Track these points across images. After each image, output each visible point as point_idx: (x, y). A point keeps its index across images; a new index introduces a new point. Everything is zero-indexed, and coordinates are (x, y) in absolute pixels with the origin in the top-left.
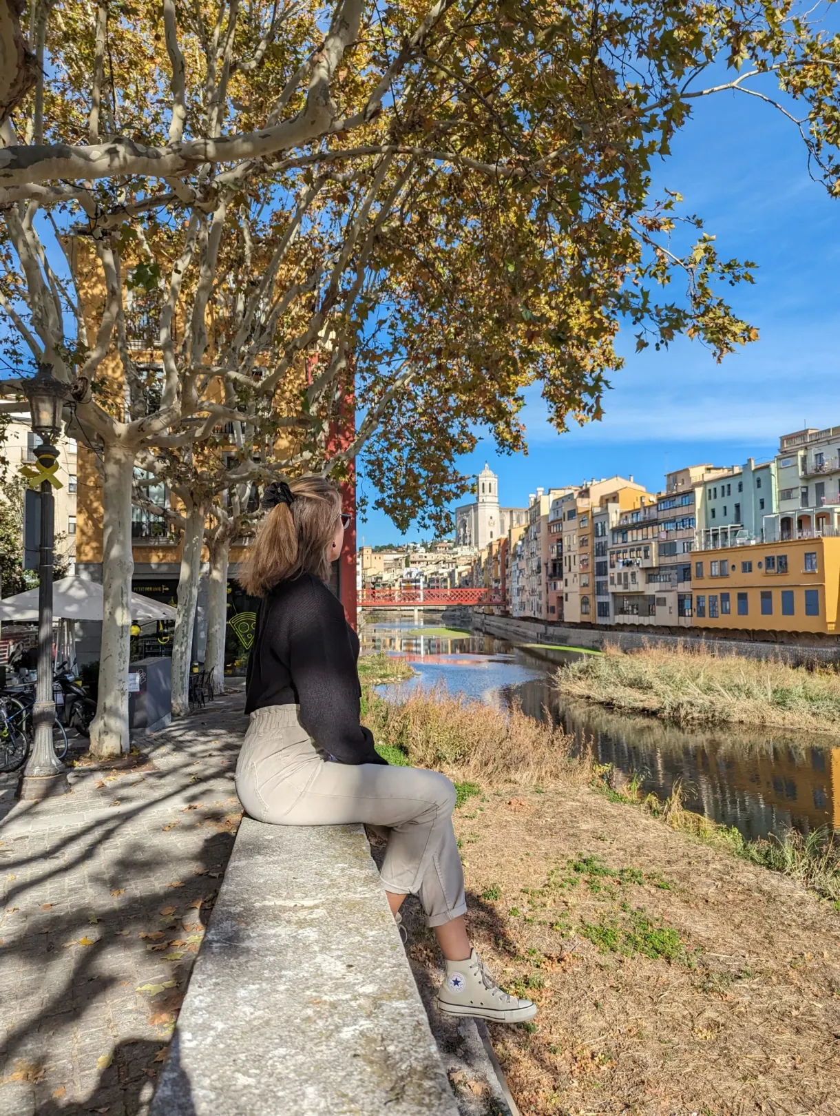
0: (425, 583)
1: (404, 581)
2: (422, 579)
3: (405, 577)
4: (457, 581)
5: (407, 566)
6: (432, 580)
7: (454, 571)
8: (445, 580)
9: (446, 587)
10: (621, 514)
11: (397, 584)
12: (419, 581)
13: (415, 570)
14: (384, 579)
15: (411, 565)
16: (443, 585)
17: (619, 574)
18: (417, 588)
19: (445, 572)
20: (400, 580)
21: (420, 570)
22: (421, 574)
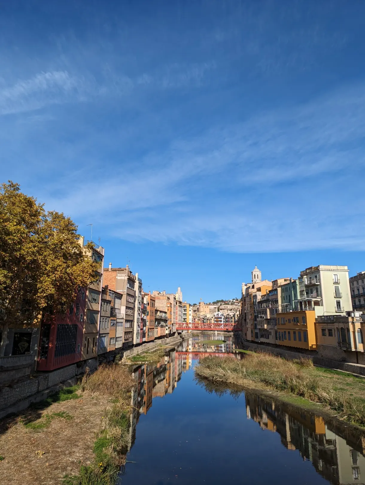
0: (224, 319)
1: (215, 318)
2: (223, 317)
3: (216, 316)
4: (236, 319)
5: (218, 311)
6: (227, 318)
7: (235, 314)
8: (232, 318)
9: (232, 321)
10: (262, 296)
11: (213, 319)
12: (221, 318)
13: (220, 313)
14: (208, 317)
15: (220, 311)
16: (231, 320)
17: (260, 321)
18: (221, 321)
19: (231, 314)
20: (214, 317)
21: (222, 313)
22: (222, 315)
